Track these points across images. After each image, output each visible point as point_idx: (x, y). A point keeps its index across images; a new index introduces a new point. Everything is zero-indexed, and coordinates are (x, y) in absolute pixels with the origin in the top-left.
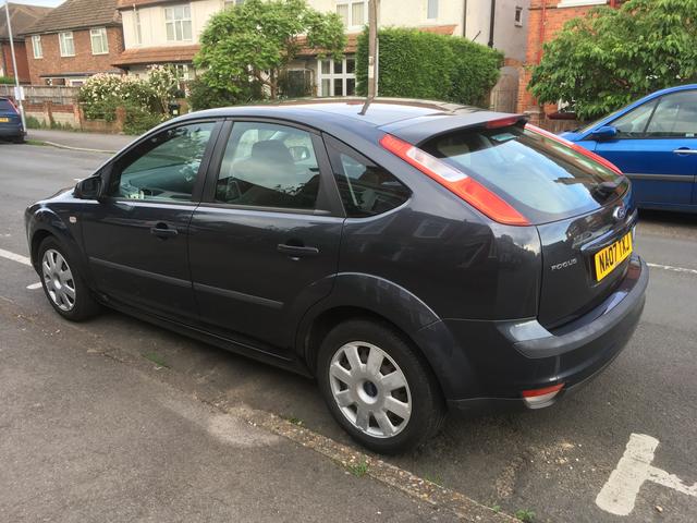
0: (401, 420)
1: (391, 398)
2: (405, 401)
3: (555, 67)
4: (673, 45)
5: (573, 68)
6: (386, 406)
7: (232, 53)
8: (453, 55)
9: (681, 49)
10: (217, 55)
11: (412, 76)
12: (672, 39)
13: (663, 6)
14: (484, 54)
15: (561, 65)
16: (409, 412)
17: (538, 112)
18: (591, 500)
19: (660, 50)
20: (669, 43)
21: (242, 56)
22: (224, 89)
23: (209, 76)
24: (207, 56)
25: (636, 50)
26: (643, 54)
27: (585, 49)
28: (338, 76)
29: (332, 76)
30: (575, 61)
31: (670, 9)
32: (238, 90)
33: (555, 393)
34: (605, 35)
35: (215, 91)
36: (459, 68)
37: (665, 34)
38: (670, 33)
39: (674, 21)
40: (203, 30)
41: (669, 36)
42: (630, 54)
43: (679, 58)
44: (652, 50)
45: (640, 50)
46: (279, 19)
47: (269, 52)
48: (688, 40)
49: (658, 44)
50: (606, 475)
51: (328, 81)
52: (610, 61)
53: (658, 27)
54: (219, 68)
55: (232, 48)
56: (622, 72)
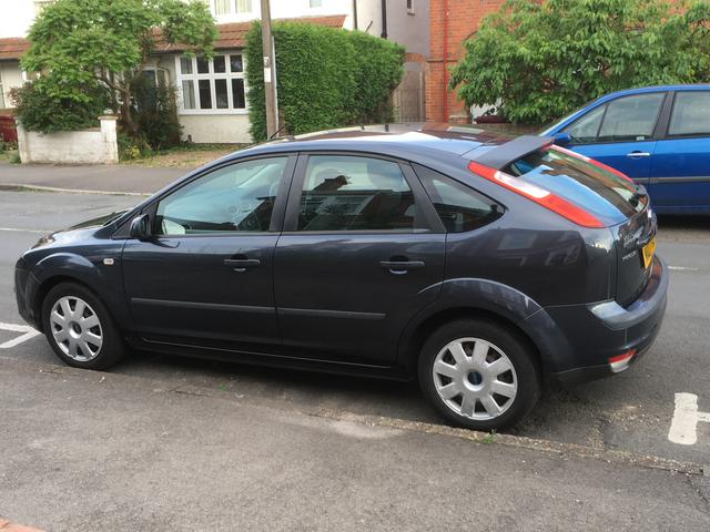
0: (507, 399)
1: (497, 381)
2: (511, 381)
3: (479, 67)
4: (601, 44)
5: (500, 69)
6: (493, 390)
7: (75, 53)
8: (356, 52)
9: (608, 48)
10: (56, 57)
11: (316, 79)
12: (598, 38)
13: (587, 5)
14: (386, 50)
15: (486, 65)
16: (515, 391)
17: (466, 116)
18: (665, 439)
19: (588, 49)
20: (597, 42)
21: (91, 57)
22: (69, 100)
23: (48, 82)
24: (43, 57)
25: (564, 49)
26: (571, 53)
27: (511, 48)
28: (204, 77)
29: (196, 77)
30: (502, 60)
31: (595, 8)
32: (87, 100)
33: (629, 358)
34: (530, 33)
35: (57, 101)
36: (363, 67)
37: (591, 32)
38: (595, 31)
39: (598, 19)
40: (32, 23)
41: (595, 35)
42: (558, 53)
43: (608, 56)
44: (580, 49)
45: (569, 49)
46: (133, 10)
47: (124, 51)
48: (614, 39)
49: (586, 43)
50: (668, 422)
51: (190, 83)
52: (538, 61)
53: (584, 25)
54: (62, 72)
55: (76, 48)
56: (552, 73)
